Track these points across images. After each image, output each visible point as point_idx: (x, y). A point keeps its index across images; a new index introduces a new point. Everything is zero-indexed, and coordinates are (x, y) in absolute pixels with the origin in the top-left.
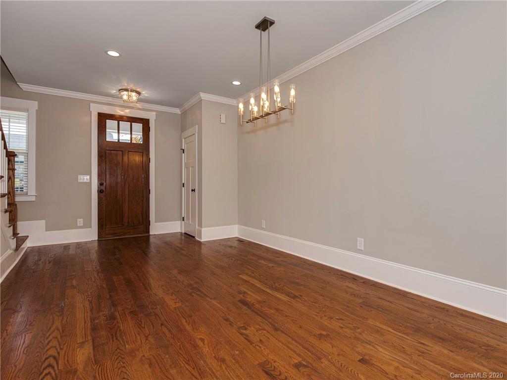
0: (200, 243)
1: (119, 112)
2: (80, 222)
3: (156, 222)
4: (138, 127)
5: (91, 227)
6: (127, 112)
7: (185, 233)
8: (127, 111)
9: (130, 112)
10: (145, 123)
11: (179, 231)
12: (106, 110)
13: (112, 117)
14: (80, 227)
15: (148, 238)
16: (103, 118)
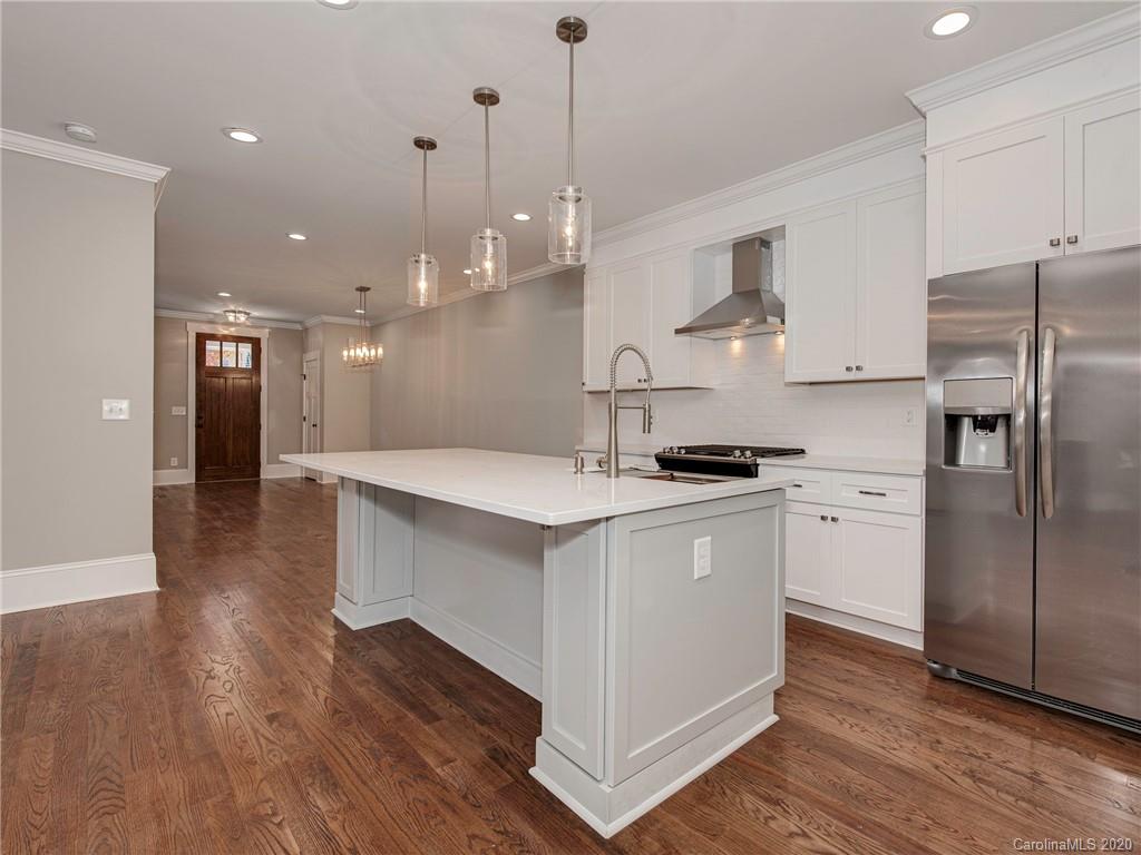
0: (321, 485)
1: (223, 331)
2: (174, 461)
3: (268, 463)
4: (246, 350)
5: (187, 468)
6: (232, 331)
7: (307, 478)
8: (233, 329)
9: (236, 331)
10: (256, 344)
11: (299, 475)
12: (206, 329)
13: (213, 337)
14: (175, 467)
15: (258, 483)
16: (201, 339)
